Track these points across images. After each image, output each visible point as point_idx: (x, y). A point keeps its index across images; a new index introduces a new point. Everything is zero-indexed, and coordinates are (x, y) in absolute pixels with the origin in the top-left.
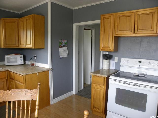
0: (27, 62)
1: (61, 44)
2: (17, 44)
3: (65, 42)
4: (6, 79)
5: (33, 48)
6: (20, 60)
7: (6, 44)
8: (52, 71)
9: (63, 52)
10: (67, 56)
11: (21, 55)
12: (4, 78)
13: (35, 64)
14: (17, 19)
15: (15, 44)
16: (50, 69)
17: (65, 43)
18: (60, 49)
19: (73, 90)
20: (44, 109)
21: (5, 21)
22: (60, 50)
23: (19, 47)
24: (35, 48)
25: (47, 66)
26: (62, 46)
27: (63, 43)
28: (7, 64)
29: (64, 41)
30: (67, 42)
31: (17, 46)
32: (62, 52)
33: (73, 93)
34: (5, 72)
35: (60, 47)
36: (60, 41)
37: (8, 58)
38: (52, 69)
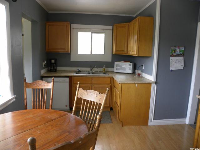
0: (136, 71)
1: (174, 52)
2: (126, 50)
3: (181, 49)
4: (110, 86)
5: (137, 55)
6: (129, 69)
7: (116, 51)
8: (156, 85)
9: (176, 63)
10: (183, 69)
11: (131, 62)
12: (108, 84)
13: (142, 74)
14: (127, 23)
15: (124, 51)
16: (153, 82)
17: (180, 51)
18: (171, 58)
19: (186, 118)
20: (139, 126)
21: (117, 27)
22: (171, 60)
23: (128, 54)
24: (139, 56)
25: (151, 78)
26: (174, 55)
27: (178, 50)
28: (116, 71)
29: (179, 48)
30: (183, 49)
31: (126, 52)
32: (173, 63)
33: (185, 121)
34: (109, 79)
35: (172, 56)
36: (172, 48)
37: (117, 65)
38: (156, 83)
